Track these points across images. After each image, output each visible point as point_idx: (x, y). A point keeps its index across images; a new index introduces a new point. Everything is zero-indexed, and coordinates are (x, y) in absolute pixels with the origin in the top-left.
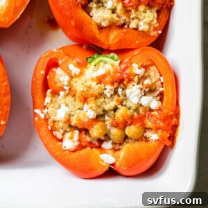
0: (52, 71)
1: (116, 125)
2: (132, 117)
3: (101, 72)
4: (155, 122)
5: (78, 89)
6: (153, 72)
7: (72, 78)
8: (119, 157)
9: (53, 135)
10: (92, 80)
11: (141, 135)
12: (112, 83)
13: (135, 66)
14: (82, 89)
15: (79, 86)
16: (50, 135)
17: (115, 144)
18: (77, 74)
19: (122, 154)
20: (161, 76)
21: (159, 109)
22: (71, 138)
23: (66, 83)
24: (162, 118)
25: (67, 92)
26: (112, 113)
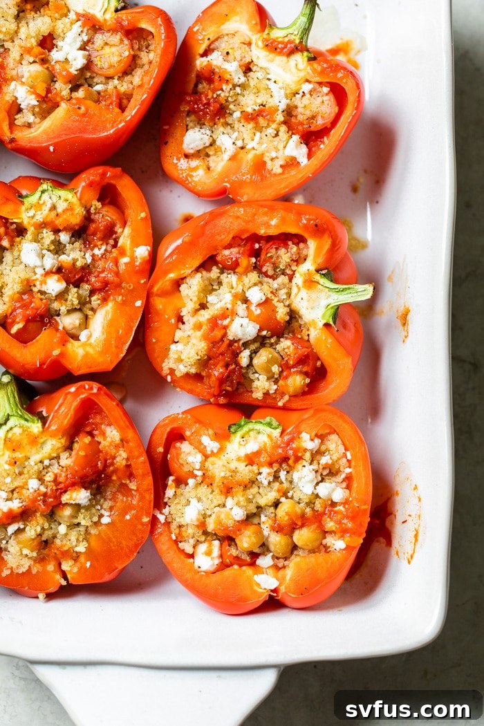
0: (175, 447)
1: (278, 529)
2: (303, 516)
3: (252, 447)
4: (340, 523)
5: (217, 474)
6: (334, 443)
7: (206, 457)
8: (284, 578)
9: (179, 549)
10: (239, 459)
11: (317, 544)
12: (270, 465)
13: (305, 436)
14: (223, 474)
15: (218, 469)
16: (175, 547)
17: (278, 558)
18: (215, 451)
19: (289, 573)
20: (346, 449)
21: (346, 502)
22: (209, 553)
23: (198, 466)
24: (350, 515)
25: (199, 479)
26: (272, 509)
